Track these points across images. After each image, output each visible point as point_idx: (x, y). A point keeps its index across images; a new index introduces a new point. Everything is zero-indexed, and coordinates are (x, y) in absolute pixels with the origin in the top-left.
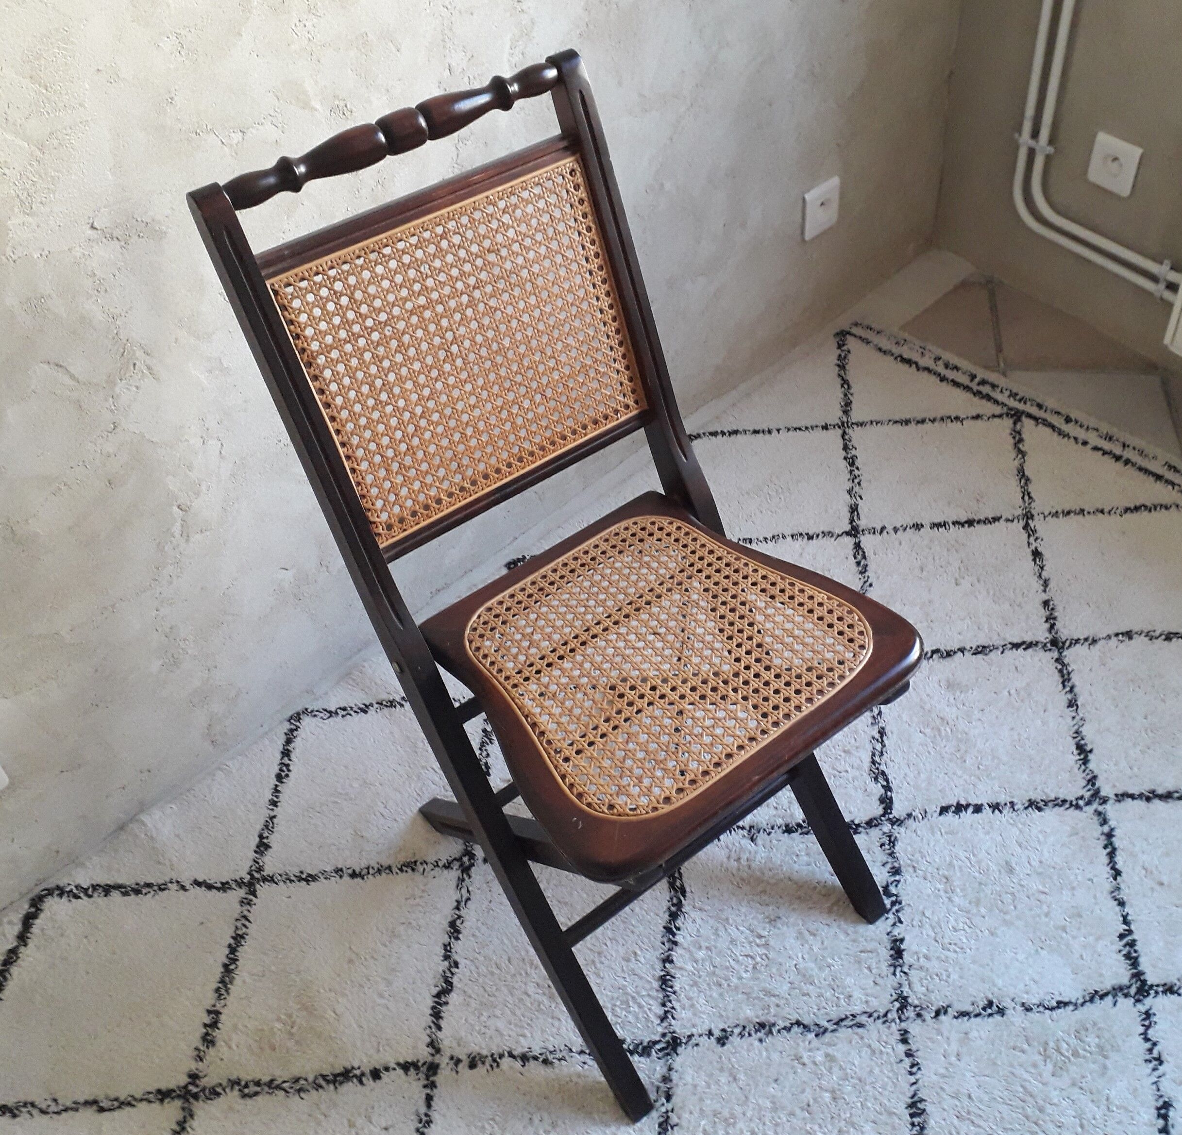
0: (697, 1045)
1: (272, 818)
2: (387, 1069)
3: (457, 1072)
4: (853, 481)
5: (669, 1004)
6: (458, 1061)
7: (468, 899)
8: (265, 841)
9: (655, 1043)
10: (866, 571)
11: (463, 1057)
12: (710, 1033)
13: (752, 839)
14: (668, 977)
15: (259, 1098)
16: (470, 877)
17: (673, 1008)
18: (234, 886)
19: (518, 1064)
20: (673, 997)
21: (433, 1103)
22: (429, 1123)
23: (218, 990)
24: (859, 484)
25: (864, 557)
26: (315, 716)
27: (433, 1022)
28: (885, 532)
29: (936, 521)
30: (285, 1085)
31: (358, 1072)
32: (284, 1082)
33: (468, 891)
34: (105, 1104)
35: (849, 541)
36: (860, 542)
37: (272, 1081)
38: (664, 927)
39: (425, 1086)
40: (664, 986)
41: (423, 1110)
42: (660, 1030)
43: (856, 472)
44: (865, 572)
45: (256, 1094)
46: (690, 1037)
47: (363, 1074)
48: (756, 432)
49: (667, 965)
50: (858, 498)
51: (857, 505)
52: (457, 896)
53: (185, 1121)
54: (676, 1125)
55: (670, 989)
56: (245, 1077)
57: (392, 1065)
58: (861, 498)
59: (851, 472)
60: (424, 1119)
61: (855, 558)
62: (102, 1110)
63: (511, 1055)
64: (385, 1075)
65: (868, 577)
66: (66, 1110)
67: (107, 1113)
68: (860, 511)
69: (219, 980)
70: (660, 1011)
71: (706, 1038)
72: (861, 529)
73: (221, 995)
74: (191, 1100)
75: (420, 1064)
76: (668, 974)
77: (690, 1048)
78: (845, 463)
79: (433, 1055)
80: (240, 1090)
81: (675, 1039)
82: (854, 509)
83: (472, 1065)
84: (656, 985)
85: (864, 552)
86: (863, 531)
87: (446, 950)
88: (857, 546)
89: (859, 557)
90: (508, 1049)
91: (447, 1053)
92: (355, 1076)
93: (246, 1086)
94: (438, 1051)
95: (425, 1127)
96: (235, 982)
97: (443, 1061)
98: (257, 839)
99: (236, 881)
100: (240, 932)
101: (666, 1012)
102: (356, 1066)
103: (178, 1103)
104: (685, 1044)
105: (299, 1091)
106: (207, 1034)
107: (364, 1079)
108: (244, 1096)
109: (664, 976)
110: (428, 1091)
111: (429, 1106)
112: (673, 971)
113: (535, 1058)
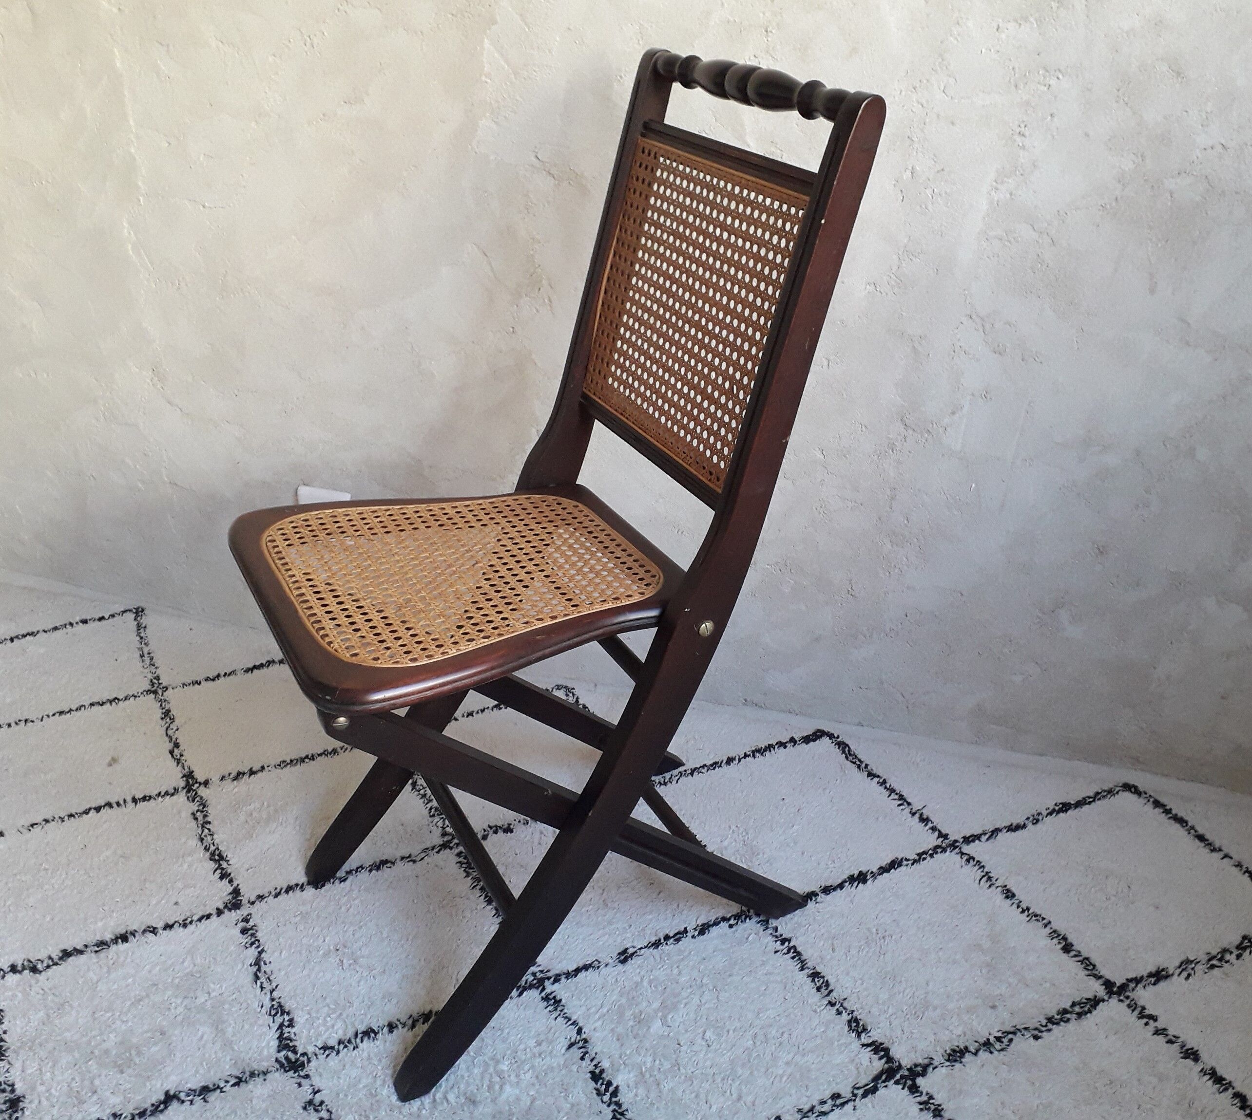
0: (300, 1085)
2: (231, 881)
3: (236, 924)
4: (1210, 960)
5: (342, 1046)
6: (246, 920)
7: (414, 862)
9: (295, 1052)
10: (1057, 1024)
11: (251, 923)
12: (316, 1092)
13: (571, 1045)
14: (372, 1035)
15: (193, 823)
16: (438, 852)
17: (338, 1053)
19: (252, 960)
20: (351, 1047)
21: (204, 920)
22: (185, 926)
23: (284, 761)
24: (1213, 967)
25: (1080, 1015)
27: (281, 889)
28: (1145, 1020)
29: (1220, 1072)
30: (206, 831)
31: (224, 865)
32: (209, 830)
33: (422, 859)
34: (177, 752)
35: (1096, 988)
36: (1103, 1001)
37: (209, 823)
38: (431, 1011)
39: (218, 909)
40: (360, 1036)
41: (195, 918)
42: (310, 1049)
43: (1232, 958)
44: (1053, 1023)
45: (196, 819)
46: (307, 1077)
47: (223, 869)
48: (1201, 838)
49: (386, 1029)
50: (1185, 974)
51: (1167, 977)
52: (414, 852)
53: (168, 795)
54: (206, 1101)
55: (358, 1040)
56: (210, 810)
57: (235, 884)
58: (1187, 978)
59: (1225, 951)
60: (187, 922)
61: (1074, 1004)
62: (171, 752)
63: (260, 953)
64: (225, 881)
65: (1049, 1030)
66: (170, 738)
67: (170, 756)
68: (1162, 984)
69: (293, 758)
70: (333, 1042)
71: (310, 1091)
72: (1128, 994)
73: (279, 765)
74: (185, 791)
75: (240, 898)
76: (376, 1034)
77: (295, 1080)
78: (1237, 940)
79: (249, 902)
80: (198, 811)
81: (302, 1065)
82: (1159, 976)
83: (244, 931)
84: (362, 1028)
85: (1090, 1012)
86: (1128, 997)
87: (357, 868)
88: (1095, 1002)
89: (1077, 1009)
90: (265, 949)
91: (253, 910)
92: (220, 865)
93: (202, 812)
94: (253, 903)
95: (180, 924)
96: (292, 768)
97: (244, 911)
100: (339, 750)
101: (332, 1048)
102: (230, 863)
103: (182, 784)
104: (299, 1075)
105: (202, 840)
106: (244, 774)
107: (219, 871)
108: (193, 814)
109: (373, 1031)
110: (214, 912)
111: (200, 920)
112: (380, 1036)
113: (259, 970)
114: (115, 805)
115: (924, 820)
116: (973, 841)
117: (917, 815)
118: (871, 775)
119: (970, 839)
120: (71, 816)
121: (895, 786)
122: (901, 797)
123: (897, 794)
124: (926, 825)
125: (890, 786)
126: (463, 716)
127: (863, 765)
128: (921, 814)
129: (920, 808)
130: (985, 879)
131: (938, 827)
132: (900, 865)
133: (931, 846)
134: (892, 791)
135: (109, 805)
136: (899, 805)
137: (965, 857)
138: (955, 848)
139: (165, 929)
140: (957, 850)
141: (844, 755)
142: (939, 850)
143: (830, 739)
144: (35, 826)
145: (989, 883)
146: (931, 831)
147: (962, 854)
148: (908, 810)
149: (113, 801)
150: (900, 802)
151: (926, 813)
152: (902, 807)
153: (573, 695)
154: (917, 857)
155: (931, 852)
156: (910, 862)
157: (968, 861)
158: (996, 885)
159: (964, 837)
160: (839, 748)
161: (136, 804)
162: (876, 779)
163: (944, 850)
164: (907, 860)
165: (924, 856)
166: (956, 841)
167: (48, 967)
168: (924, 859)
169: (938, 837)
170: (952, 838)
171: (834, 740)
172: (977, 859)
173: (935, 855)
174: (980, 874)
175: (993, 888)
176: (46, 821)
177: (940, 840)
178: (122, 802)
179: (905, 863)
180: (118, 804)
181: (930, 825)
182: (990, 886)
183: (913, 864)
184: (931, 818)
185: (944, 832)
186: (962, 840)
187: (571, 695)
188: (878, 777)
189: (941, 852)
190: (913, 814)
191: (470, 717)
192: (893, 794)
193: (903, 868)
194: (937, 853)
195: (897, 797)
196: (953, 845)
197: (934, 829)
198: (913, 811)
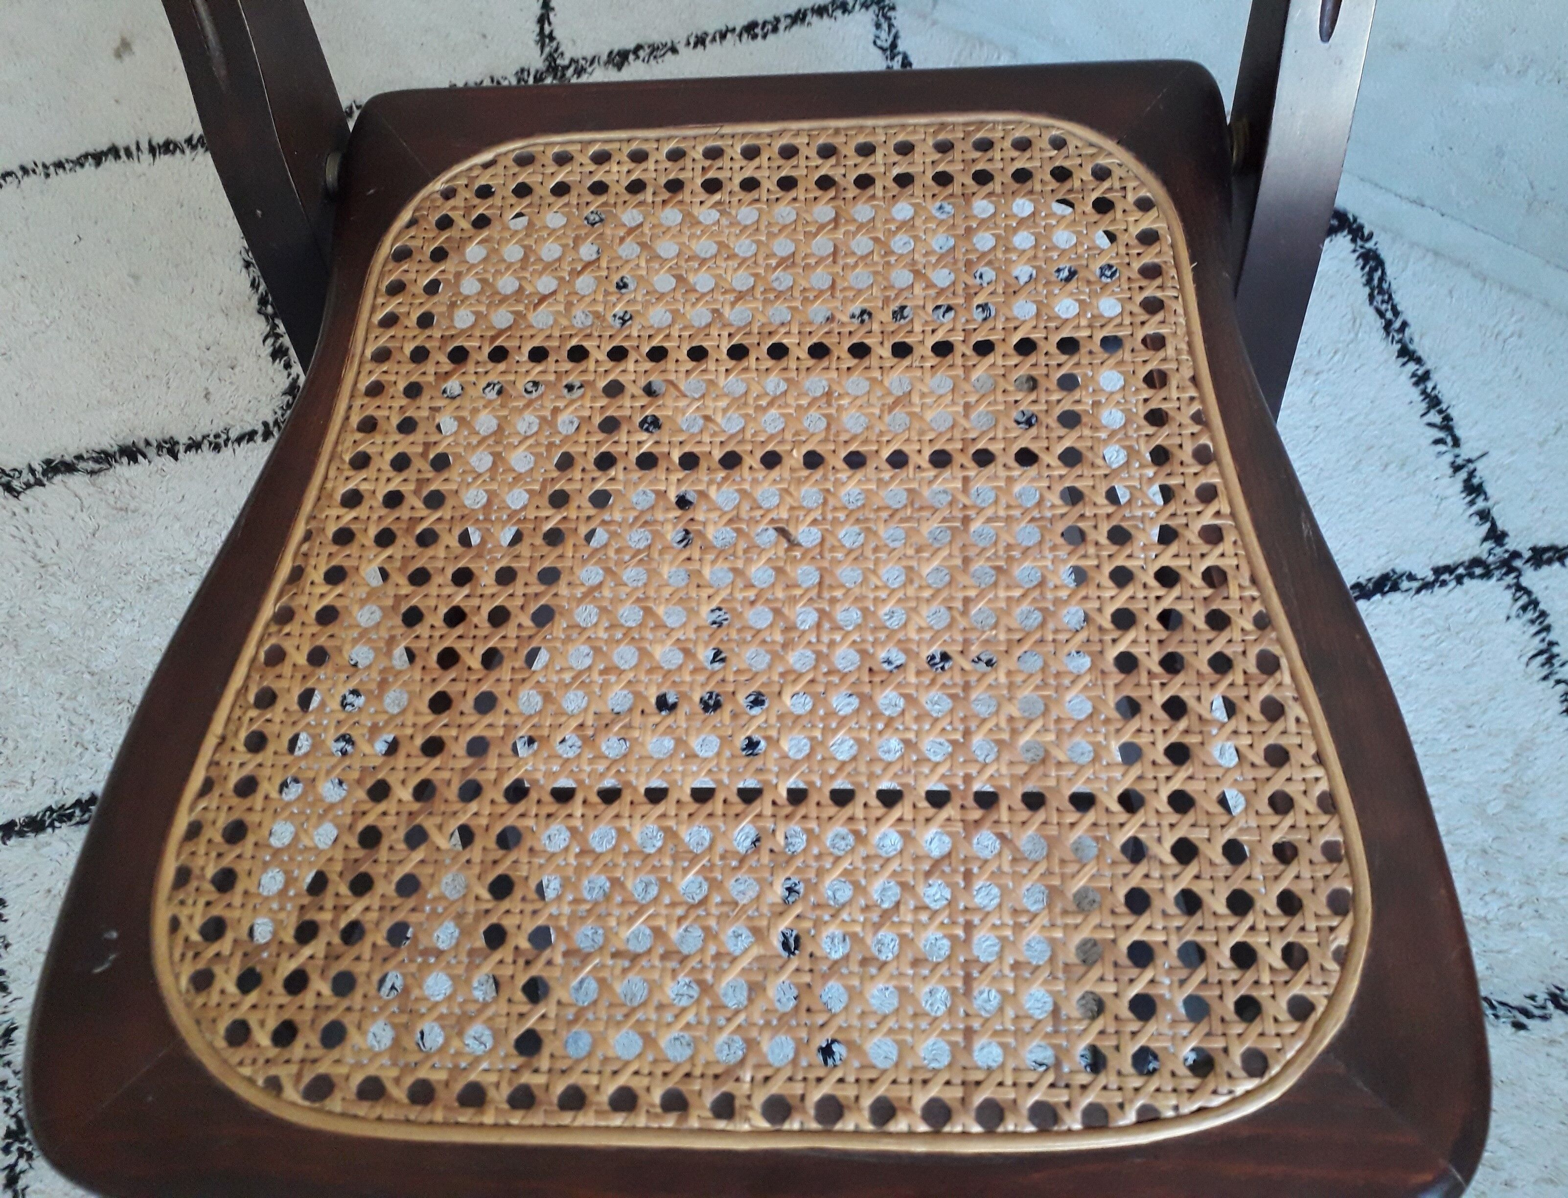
1: (674, 50)
8: (631, 57)
18: (547, 50)
21: (243, 444)
22: (217, 448)
26: (878, 26)
31: (278, 330)
39: (265, 424)
41: (233, 435)
47: (276, 338)
57: (294, 372)
64: (279, 365)
92: (272, 329)
95: (210, 442)
98: (631, 46)
99: (556, 50)
107: (270, 341)
110: (260, 431)
111: (239, 440)
114: (122, 153)
115: (1473, 489)
116: (1549, 562)
117: (1463, 475)
118: (1406, 353)
119: (1546, 556)
120: (59, 165)
121: (1446, 393)
122: (1447, 424)
123: (1440, 412)
124: (1472, 503)
125: (1434, 388)
126: (688, 44)
127: (1397, 324)
128: (1471, 474)
129: (1474, 456)
130: (1542, 658)
131: (1495, 513)
132: (1395, 588)
133: (1466, 557)
134: (1433, 402)
135: (114, 151)
136: (1437, 442)
137: (1525, 599)
138: (1511, 570)
139: (188, 448)
140: (1510, 579)
141: (1367, 290)
142: (1478, 571)
143: (1354, 240)
144: (9, 179)
145: (1545, 671)
146: (1476, 519)
147: (1519, 587)
148: (1449, 458)
149: (121, 144)
150: (1441, 435)
151: (1483, 471)
152: (1441, 448)
153: (890, 26)
154: (1431, 577)
155: (1461, 570)
156: (1415, 585)
157: (1524, 608)
158: (1557, 677)
159: (1534, 549)
160: (1363, 268)
161: (154, 156)
162: (1412, 367)
163: (1487, 575)
164: (1411, 577)
165: (1445, 577)
166: (1516, 555)
167: (28, 486)
168: (1444, 583)
169: (1485, 539)
170: (1511, 544)
171: (1359, 242)
172: (1542, 606)
173: (1466, 580)
174: (1536, 644)
175: (1551, 682)
176: (25, 170)
177: (1488, 545)
178: (133, 148)
179: (1405, 584)
180: (128, 151)
181: (1480, 504)
182: (1545, 678)
183: (1418, 591)
184: (1489, 489)
185: (1501, 525)
186: (1527, 554)
187: (885, 26)
188: (1419, 361)
189: (1482, 576)
190: (1457, 468)
191: (700, 48)
192: (1433, 412)
193: (1396, 597)
194: (1471, 576)
195: (1437, 419)
196: (1508, 565)
197: (1484, 515)
198: (1459, 461)
